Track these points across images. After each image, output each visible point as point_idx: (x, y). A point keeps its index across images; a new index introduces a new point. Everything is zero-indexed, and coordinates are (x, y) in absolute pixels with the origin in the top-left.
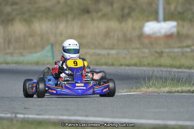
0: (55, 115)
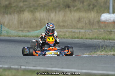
0: (44, 67)
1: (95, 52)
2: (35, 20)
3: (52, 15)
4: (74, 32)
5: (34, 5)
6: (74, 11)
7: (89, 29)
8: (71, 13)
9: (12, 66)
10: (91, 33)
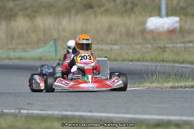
0: (59, 111)
1: (140, 83)
2: (34, 31)
3: (65, 22)
4: (102, 50)
5: (31, 6)
6: (101, 14)
7: (127, 44)
9: (5, 109)
10: (131, 52)
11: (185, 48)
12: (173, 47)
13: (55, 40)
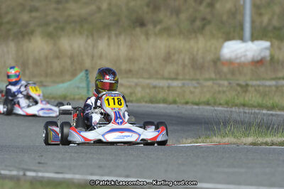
1: (208, 136)
3: (102, 45)
4: (155, 87)
5: (56, 20)
6: (156, 35)
7: (192, 80)
8: (147, 39)
10: (197, 91)
11: (277, 87)
12: (259, 86)
13: (87, 70)
